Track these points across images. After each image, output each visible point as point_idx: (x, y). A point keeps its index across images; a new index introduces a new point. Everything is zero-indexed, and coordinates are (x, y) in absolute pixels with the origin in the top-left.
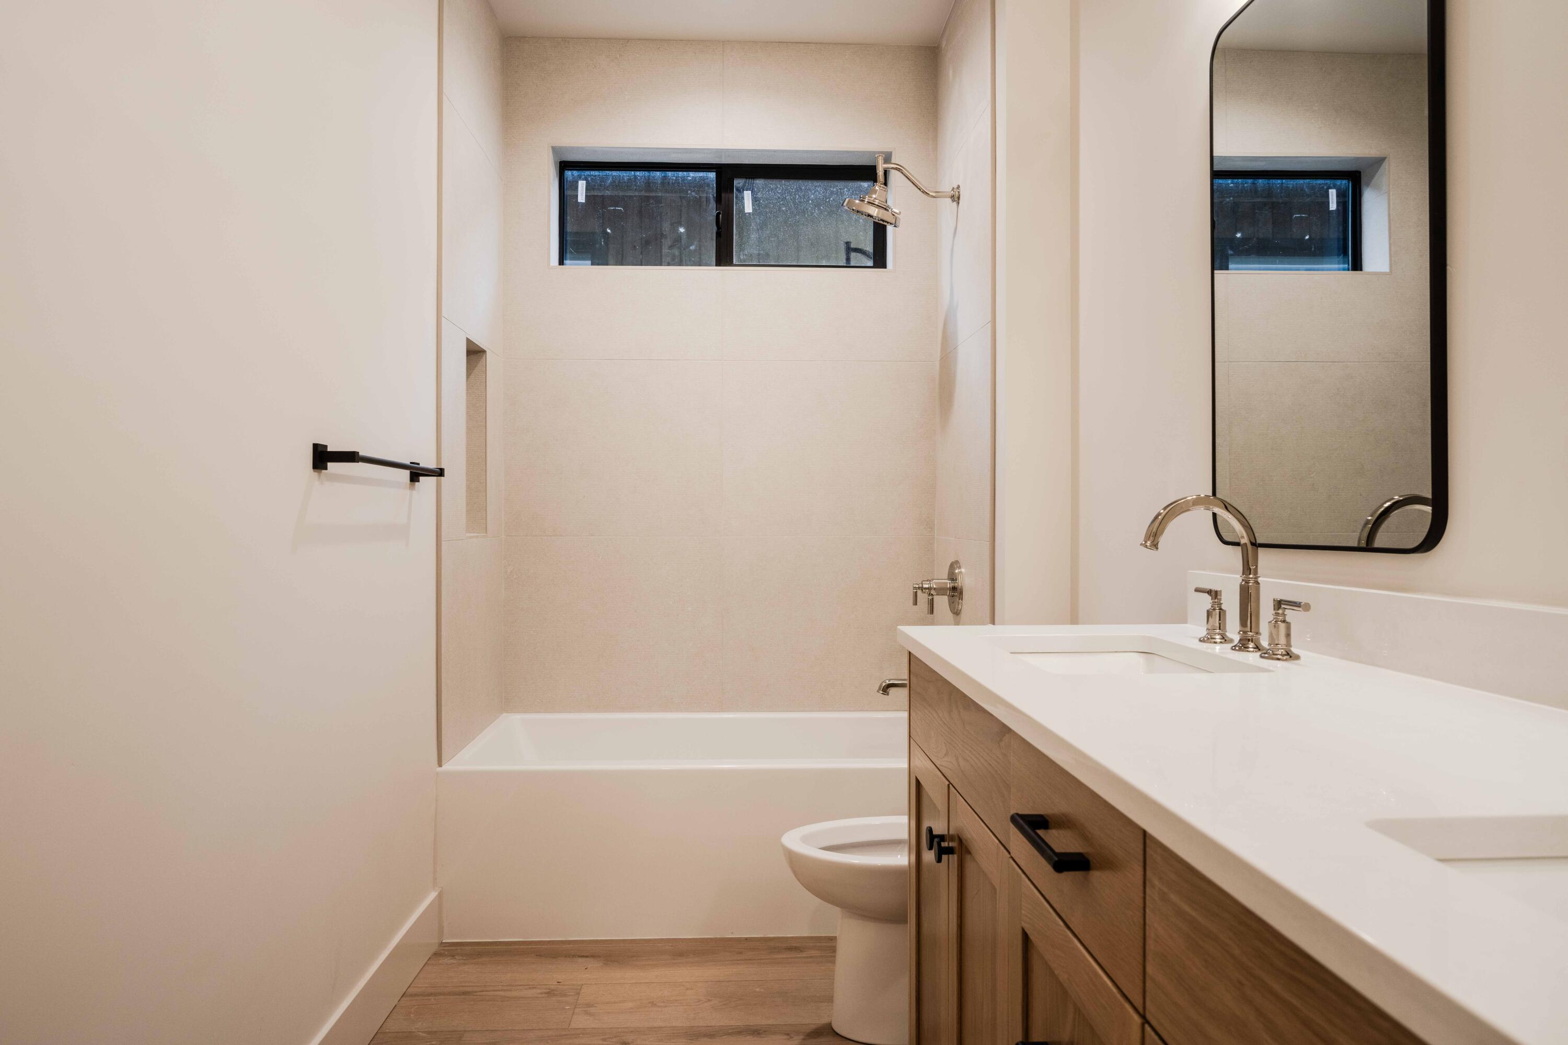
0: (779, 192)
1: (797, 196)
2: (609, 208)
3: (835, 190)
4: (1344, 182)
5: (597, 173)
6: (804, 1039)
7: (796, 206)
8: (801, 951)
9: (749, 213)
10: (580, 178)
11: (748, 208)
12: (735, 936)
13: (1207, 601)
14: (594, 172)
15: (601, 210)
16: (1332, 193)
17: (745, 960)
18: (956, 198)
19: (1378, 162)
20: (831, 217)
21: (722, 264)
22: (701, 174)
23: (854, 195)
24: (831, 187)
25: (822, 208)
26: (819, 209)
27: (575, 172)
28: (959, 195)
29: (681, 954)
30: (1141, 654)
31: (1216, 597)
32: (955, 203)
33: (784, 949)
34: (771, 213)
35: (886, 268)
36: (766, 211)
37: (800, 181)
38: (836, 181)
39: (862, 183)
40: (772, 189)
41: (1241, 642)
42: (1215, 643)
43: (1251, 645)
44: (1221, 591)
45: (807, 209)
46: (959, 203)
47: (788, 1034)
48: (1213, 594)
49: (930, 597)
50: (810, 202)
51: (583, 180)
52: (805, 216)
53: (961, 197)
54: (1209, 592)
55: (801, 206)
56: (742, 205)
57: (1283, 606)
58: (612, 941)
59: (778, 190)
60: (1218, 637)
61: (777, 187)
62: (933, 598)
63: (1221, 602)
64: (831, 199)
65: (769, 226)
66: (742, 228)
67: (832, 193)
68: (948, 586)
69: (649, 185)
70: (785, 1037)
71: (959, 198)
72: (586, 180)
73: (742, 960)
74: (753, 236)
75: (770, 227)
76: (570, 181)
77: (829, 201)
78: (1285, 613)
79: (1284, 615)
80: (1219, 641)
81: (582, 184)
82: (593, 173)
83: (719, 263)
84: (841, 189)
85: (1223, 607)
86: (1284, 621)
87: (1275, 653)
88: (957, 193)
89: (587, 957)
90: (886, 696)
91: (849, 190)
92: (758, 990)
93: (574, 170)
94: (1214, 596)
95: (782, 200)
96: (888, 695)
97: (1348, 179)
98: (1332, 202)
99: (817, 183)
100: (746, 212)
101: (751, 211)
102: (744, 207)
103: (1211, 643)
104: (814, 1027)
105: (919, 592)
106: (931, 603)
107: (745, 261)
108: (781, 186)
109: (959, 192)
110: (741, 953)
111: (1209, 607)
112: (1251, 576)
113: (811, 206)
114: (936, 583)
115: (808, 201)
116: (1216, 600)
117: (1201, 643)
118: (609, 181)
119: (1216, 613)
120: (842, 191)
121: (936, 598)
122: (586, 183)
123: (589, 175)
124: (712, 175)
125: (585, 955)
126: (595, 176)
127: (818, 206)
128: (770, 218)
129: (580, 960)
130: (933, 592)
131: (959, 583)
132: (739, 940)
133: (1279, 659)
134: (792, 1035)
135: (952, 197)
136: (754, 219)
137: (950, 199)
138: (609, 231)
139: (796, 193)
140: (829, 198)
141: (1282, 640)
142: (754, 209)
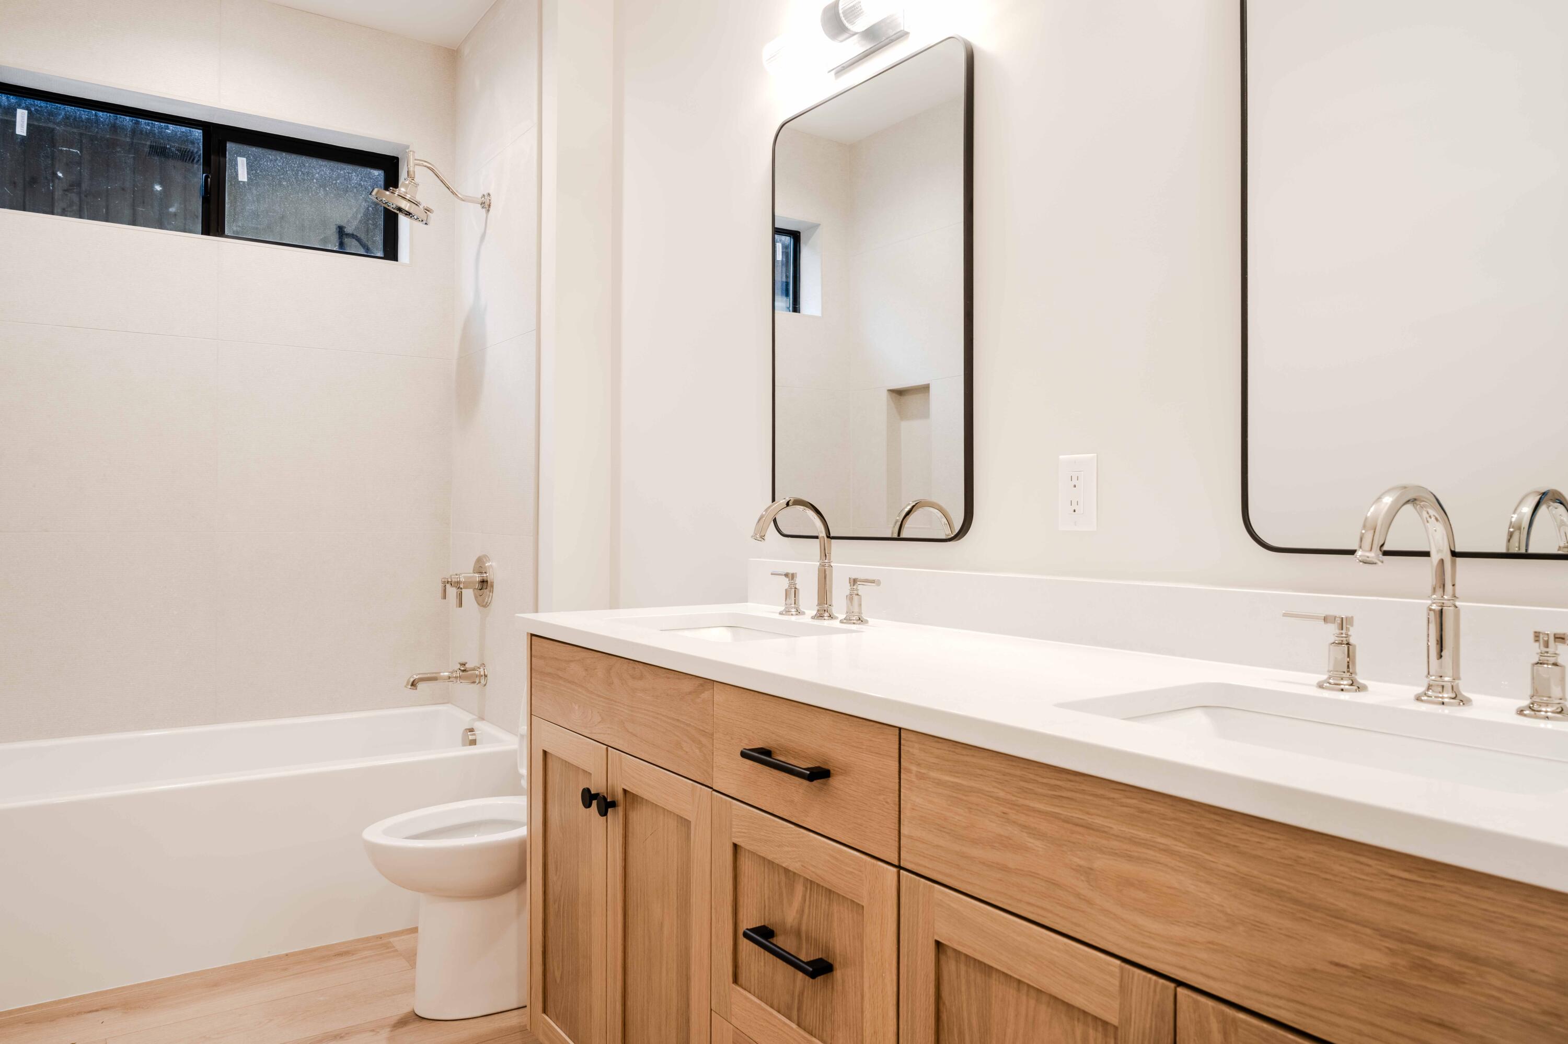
0: (279, 164)
1: (300, 173)
2: (60, 148)
3: (342, 172)
4: (788, 238)
5: (43, 104)
6: (391, 1031)
7: (299, 182)
8: (353, 954)
9: (244, 182)
10: (20, 106)
11: (243, 176)
12: (273, 955)
13: (785, 582)
14: (39, 102)
15: (49, 149)
16: (779, 246)
17: (293, 975)
18: (486, 205)
19: (814, 227)
20: (338, 200)
21: (211, 234)
22: (184, 129)
23: (363, 182)
24: (338, 169)
25: (328, 189)
26: (325, 190)
27: (11, 97)
28: (490, 203)
29: (216, 985)
30: (728, 628)
31: (793, 578)
32: (484, 210)
33: (333, 956)
34: (270, 186)
35: (397, 260)
36: (264, 183)
37: (304, 158)
38: (344, 164)
39: (372, 171)
40: (271, 160)
41: (819, 613)
42: (792, 615)
43: (826, 614)
44: (796, 573)
45: (311, 188)
46: (488, 210)
47: (373, 1031)
48: (790, 576)
49: (460, 590)
50: (315, 181)
51: (23, 108)
52: (308, 194)
53: (492, 205)
54: (786, 575)
55: (304, 184)
56: (235, 172)
57: (858, 583)
58: (123, 988)
59: (277, 162)
60: (793, 610)
61: (277, 159)
62: (461, 592)
63: (796, 582)
64: (338, 181)
65: (267, 200)
66: (235, 198)
67: (339, 175)
68: (478, 579)
69: (114, 128)
70: (371, 1033)
71: (489, 206)
72: (27, 110)
73: (291, 975)
74: (248, 207)
75: (268, 202)
76: (4, 108)
77: (335, 184)
78: (858, 588)
79: (857, 590)
80: (794, 613)
81: (22, 114)
82: (37, 102)
83: (206, 231)
84: (349, 173)
85: (797, 587)
86: (858, 595)
87: (852, 619)
88: (488, 200)
89: (97, 1011)
90: (415, 691)
91: (358, 176)
92: (322, 999)
93: (11, 95)
94: (791, 578)
95: (283, 174)
96: (416, 689)
97: (790, 237)
98: (779, 254)
99: (321, 162)
100: (240, 180)
101: (246, 180)
102: (237, 175)
103: (789, 615)
104: (398, 1018)
105: (448, 586)
106: (460, 596)
107: (238, 233)
108: (281, 158)
109: (490, 200)
110: (286, 969)
111: (787, 587)
112: (826, 561)
113: (316, 185)
114: (464, 577)
115: (313, 180)
116: (793, 581)
117: (781, 616)
118: (61, 116)
119: (792, 593)
120: (350, 175)
121: (463, 591)
122: (28, 113)
123: (31, 104)
124: (198, 133)
125: (94, 1009)
126: (41, 107)
127: (323, 186)
128: (269, 191)
129: (90, 1015)
130: (462, 586)
131: (489, 576)
132: (279, 957)
133: (854, 623)
134: (378, 1030)
135: (483, 203)
136: (250, 189)
137: (479, 205)
138: (60, 175)
139: (299, 169)
140: (336, 180)
141: (856, 609)
142: (249, 179)
